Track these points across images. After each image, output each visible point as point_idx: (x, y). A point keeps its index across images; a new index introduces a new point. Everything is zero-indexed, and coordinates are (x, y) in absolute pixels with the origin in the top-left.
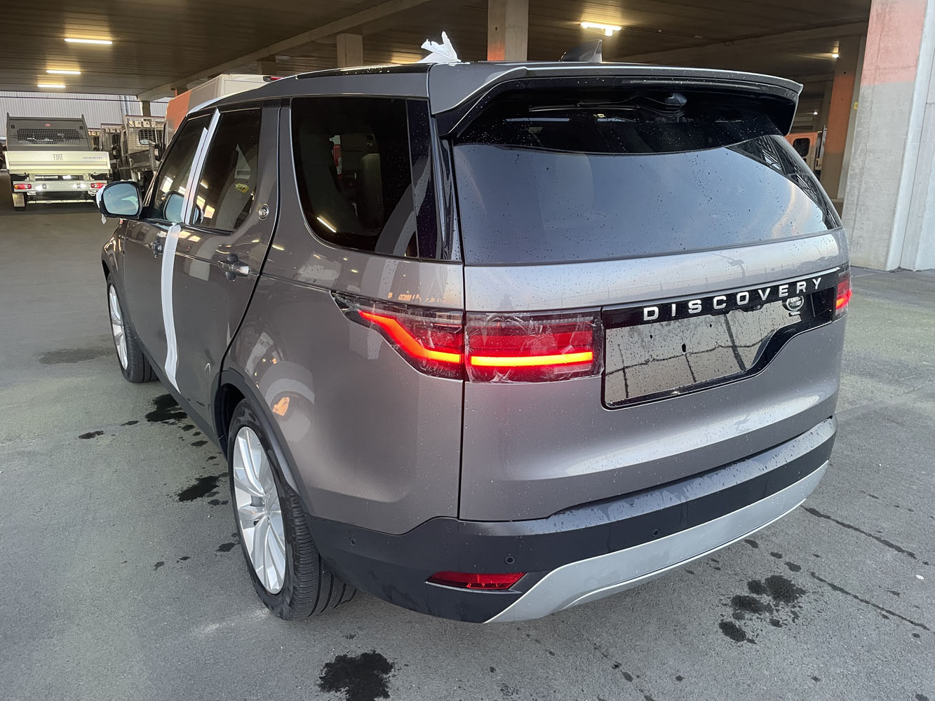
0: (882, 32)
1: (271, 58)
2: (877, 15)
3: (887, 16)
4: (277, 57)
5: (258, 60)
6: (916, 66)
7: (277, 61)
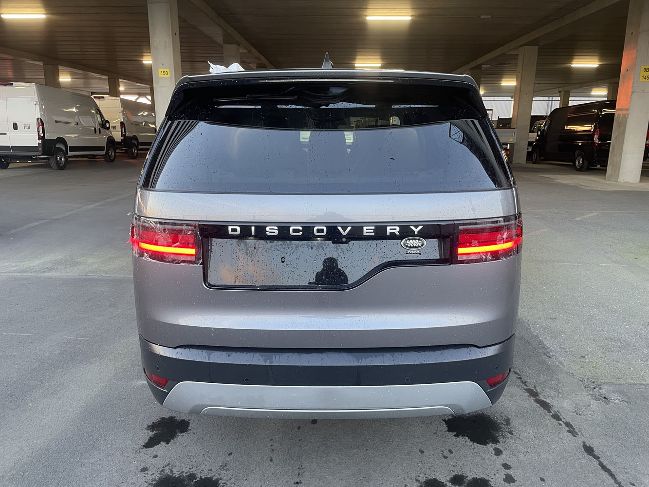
1: (479, 67)
4: (483, 66)
5: (470, 70)
7: (483, 69)
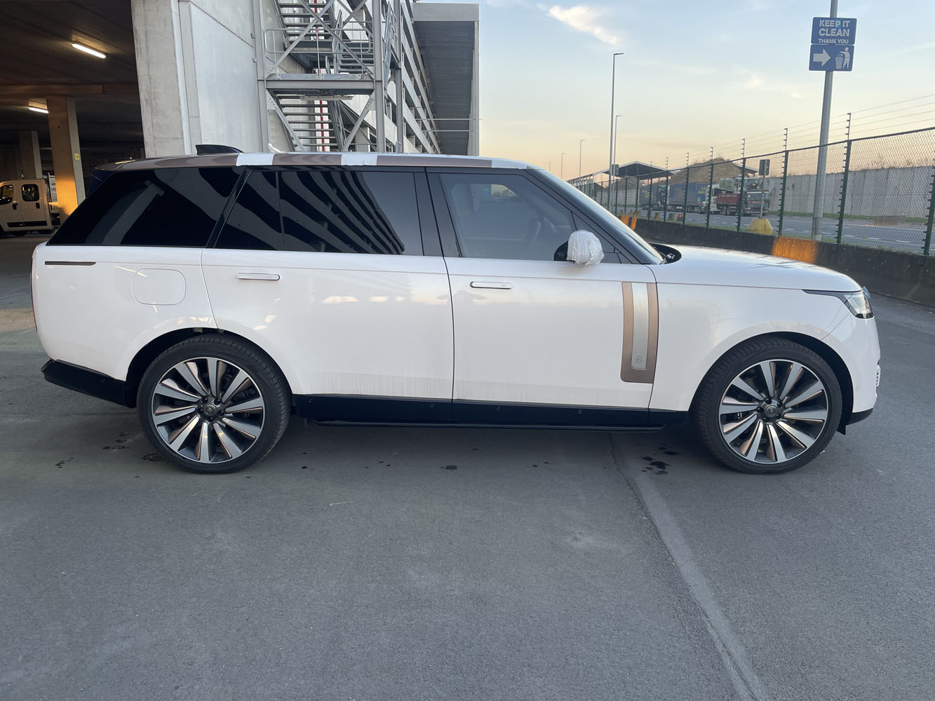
0: (152, 112)
2: (146, 100)
3: (153, 101)
6: (183, 138)
